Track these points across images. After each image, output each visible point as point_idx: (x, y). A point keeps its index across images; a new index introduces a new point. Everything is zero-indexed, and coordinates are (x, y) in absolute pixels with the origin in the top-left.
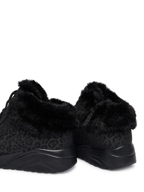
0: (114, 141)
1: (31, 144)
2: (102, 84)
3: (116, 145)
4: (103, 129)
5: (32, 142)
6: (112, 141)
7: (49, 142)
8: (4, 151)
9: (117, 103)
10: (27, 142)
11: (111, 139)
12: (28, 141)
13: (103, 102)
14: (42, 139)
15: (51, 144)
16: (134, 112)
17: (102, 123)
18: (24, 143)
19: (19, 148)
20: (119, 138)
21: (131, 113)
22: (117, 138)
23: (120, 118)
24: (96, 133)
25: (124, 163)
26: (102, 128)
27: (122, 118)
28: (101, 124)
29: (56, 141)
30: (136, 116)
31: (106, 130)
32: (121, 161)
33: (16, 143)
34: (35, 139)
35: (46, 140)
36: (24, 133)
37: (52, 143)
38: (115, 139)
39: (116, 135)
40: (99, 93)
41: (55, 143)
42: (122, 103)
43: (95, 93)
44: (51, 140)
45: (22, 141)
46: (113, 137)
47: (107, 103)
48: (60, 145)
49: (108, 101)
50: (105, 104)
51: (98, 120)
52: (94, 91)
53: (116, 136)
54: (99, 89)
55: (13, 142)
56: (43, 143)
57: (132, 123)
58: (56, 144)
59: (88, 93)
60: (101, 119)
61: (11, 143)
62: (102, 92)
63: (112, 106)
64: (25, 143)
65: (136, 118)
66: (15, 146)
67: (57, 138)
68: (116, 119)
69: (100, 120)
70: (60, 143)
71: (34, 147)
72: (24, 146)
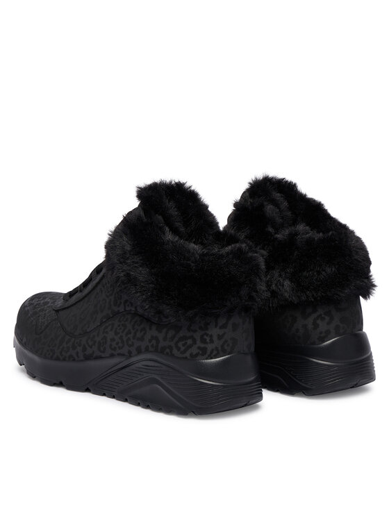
0: (316, 326)
1: (142, 339)
2: (287, 181)
3: (322, 335)
4: (289, 296)
5: (145, 334)
6: (310, 326)
7: (176, 339)
8: (93, 352)
9: (321, 234)
10: (135, 333)
11: (310, 321)
12: (137, 330)
13: (287, 232)
14: (165, 330)
15: (180, 344)
16: (366, 253)
17: (287, 283)
18: (129, 336)
19: (120, 345)
20: (327, 318)
21: (356, 257)
22: (323, 319)
23: (328, 270)
24: (273, 307)
25: (342, 378)
26: (286, 295)
27: (333, 269)
28: (283, 286)
29: (192, 337)
30: (370, 263)
31: (295, 300)
32: (333, 374)
33: (116, 333)
34: (150, 329)
35: (171, 333)
36: (133, 312)
37: (183, 342)
38: (319, 322)
39: (320, 311)
40: (279, 208)
41: (189, 342)
42: (333, 234)
43: (269, 209)
44: (181, 334)
45: (126, 331)
46: (314, 316)
47: (296, 234)
48: (199, 348)
49: (301, 227)
50: (293, 236)
51: (277, 275)
52: (265, 203)
53: (321, 315)
54: (277, 196)
55: (111, 330)
56: (165, 339)
57: (358, 282)
58: (190, 346)
59: (250, 208)
60: (283, 273)
61: (107, 332)
62: (286, 204)
63: (310, 242)
64: (131, 336)
65: (372, 268)
66: (113, 340)
67: (195, 331)
68: (319, 273)
69: (280, 276)
70: (199, 344)
71: (148, 346)
72: (130, 343)
